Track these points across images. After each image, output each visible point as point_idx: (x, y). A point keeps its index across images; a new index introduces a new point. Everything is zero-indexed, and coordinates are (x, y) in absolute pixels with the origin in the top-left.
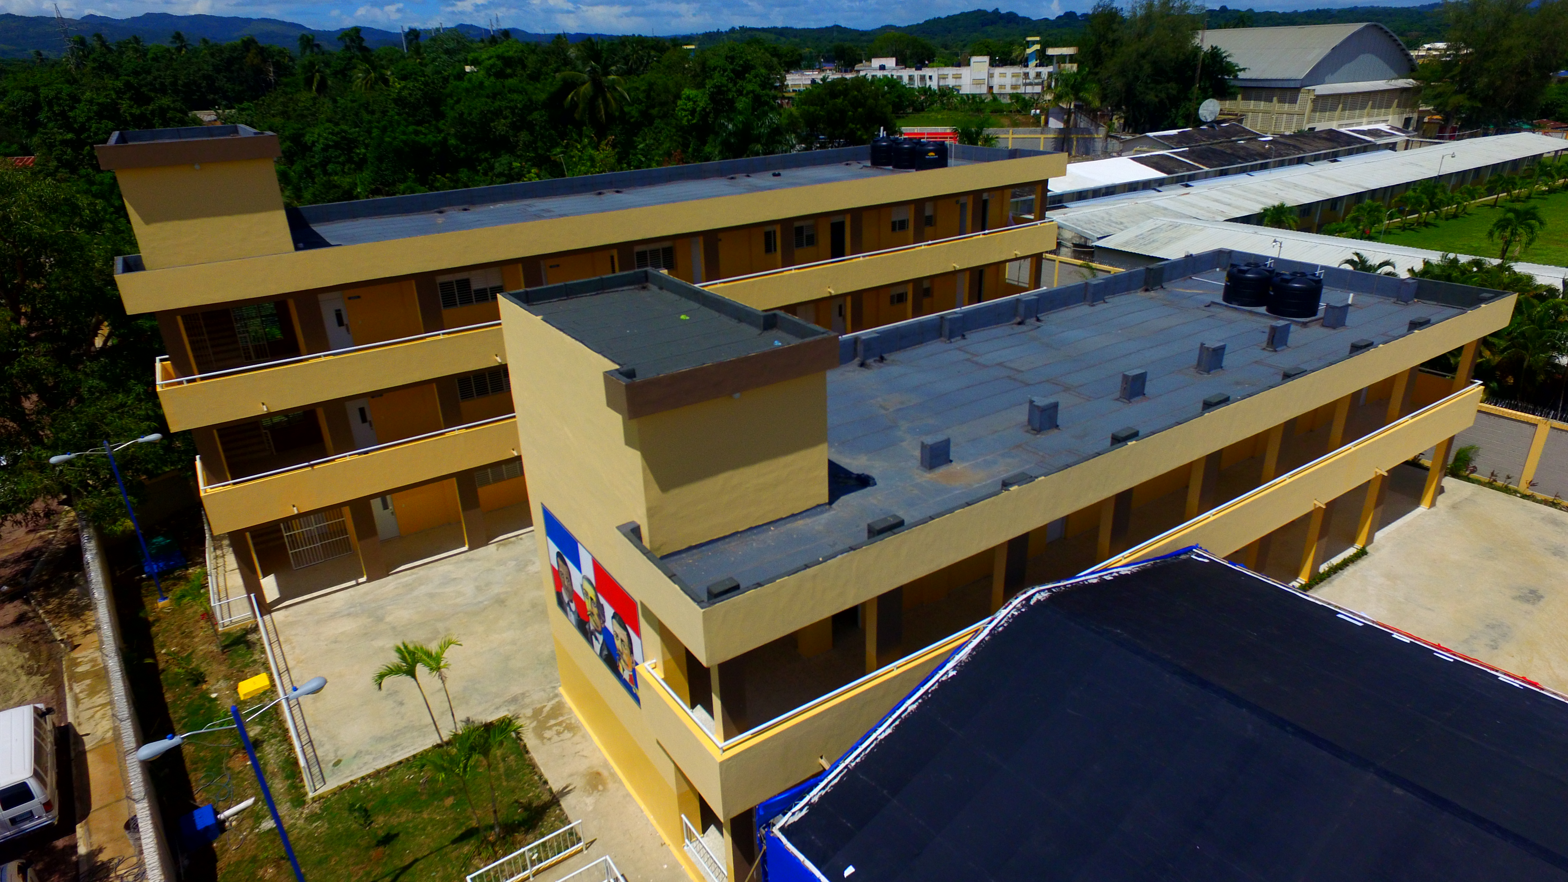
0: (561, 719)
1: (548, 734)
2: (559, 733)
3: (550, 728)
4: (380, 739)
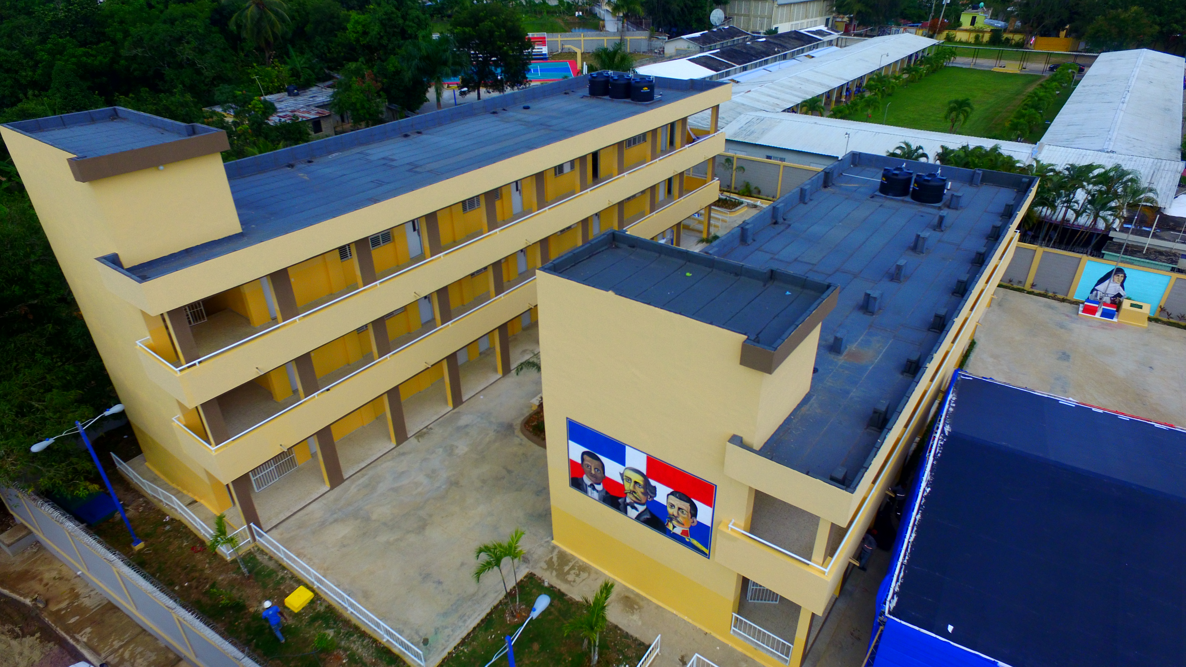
0: (571, 564)
1: (570, 577)
2: (578, 575)
3: (568, 573)
4: (445, 614)
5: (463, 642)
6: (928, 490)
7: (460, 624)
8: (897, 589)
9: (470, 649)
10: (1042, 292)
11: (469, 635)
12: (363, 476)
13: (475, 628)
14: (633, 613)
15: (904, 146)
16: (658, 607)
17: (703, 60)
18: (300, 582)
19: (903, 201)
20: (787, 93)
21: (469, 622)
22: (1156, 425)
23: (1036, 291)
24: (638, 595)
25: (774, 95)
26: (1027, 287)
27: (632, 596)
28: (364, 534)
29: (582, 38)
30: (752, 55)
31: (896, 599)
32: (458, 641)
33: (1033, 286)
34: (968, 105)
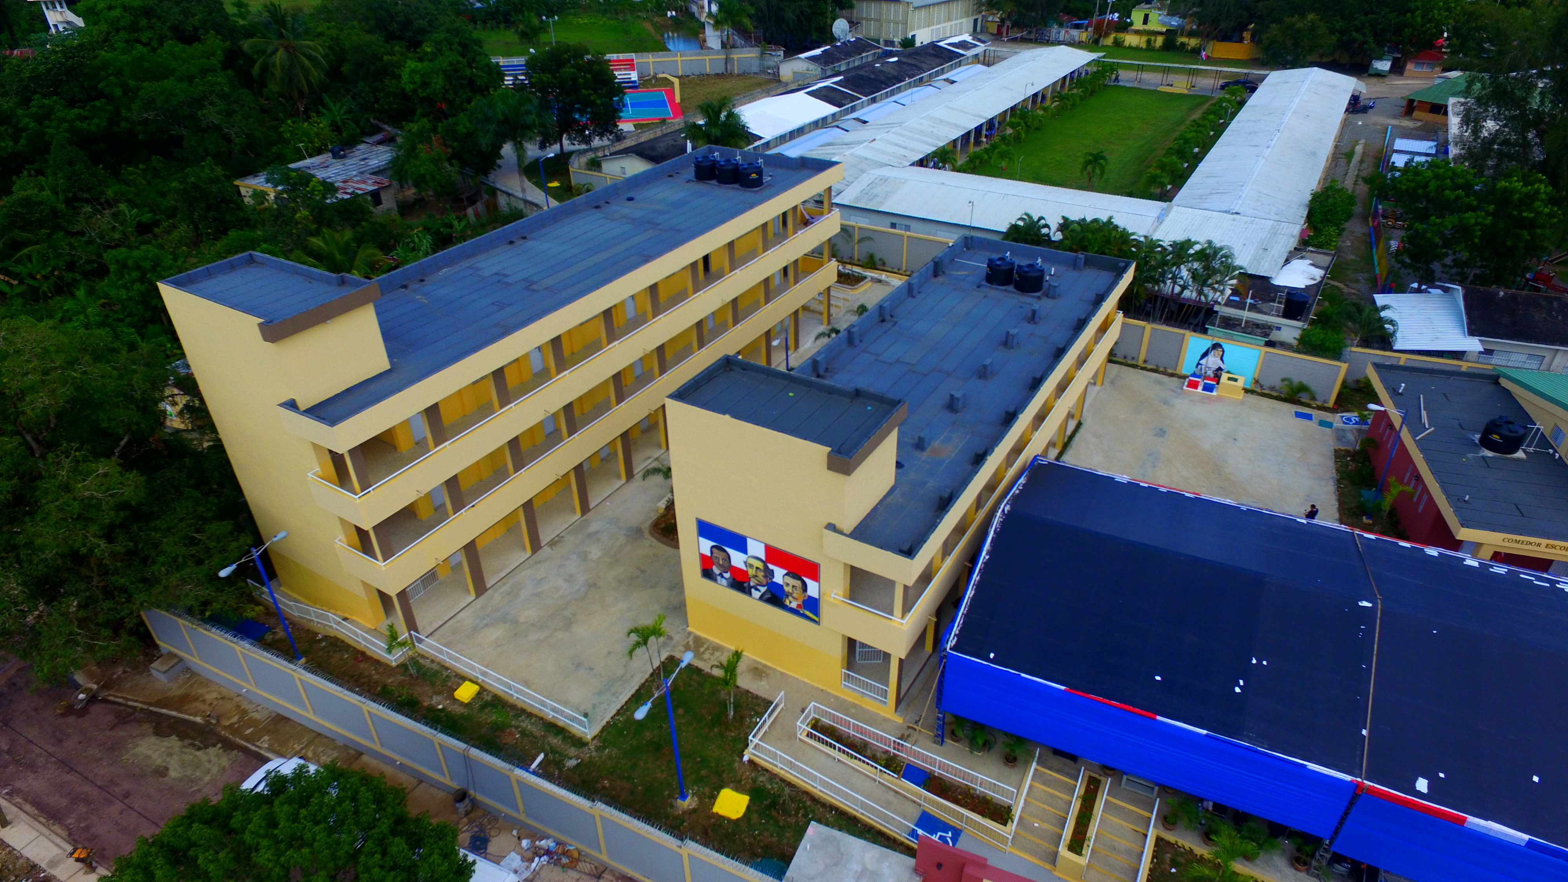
0: (705, 646)
1: (706, 656)
2: (712, 654)
3: (704, 653)
4: (600, 693)
5: (618, 713)
6: (987, 557)
7: (614, 699)
8: (957, 632)
9: (625, 717)
10: (1154, 367)
11: (622, 707)
12: (505, 584)
13: (627, 702)
14: (761, 680)
15: (1025, 217)
16: (782, 673)
17: (824, 93)
18: (464, 678)
19: (1006, 290)
20: (917, 140)
21: (621, 697)
22: (1187, 495)
23: (1149, 367)
24: (765, 666)
25: (901, 143)
26: (1140, 363)
27: (760, 667)
28: (516, 635)
29: (679, 59)
30: (882, 83)
31: (956, 639)
32: (614, 712)
33: (1145, 361)
34: (1103, 158)
